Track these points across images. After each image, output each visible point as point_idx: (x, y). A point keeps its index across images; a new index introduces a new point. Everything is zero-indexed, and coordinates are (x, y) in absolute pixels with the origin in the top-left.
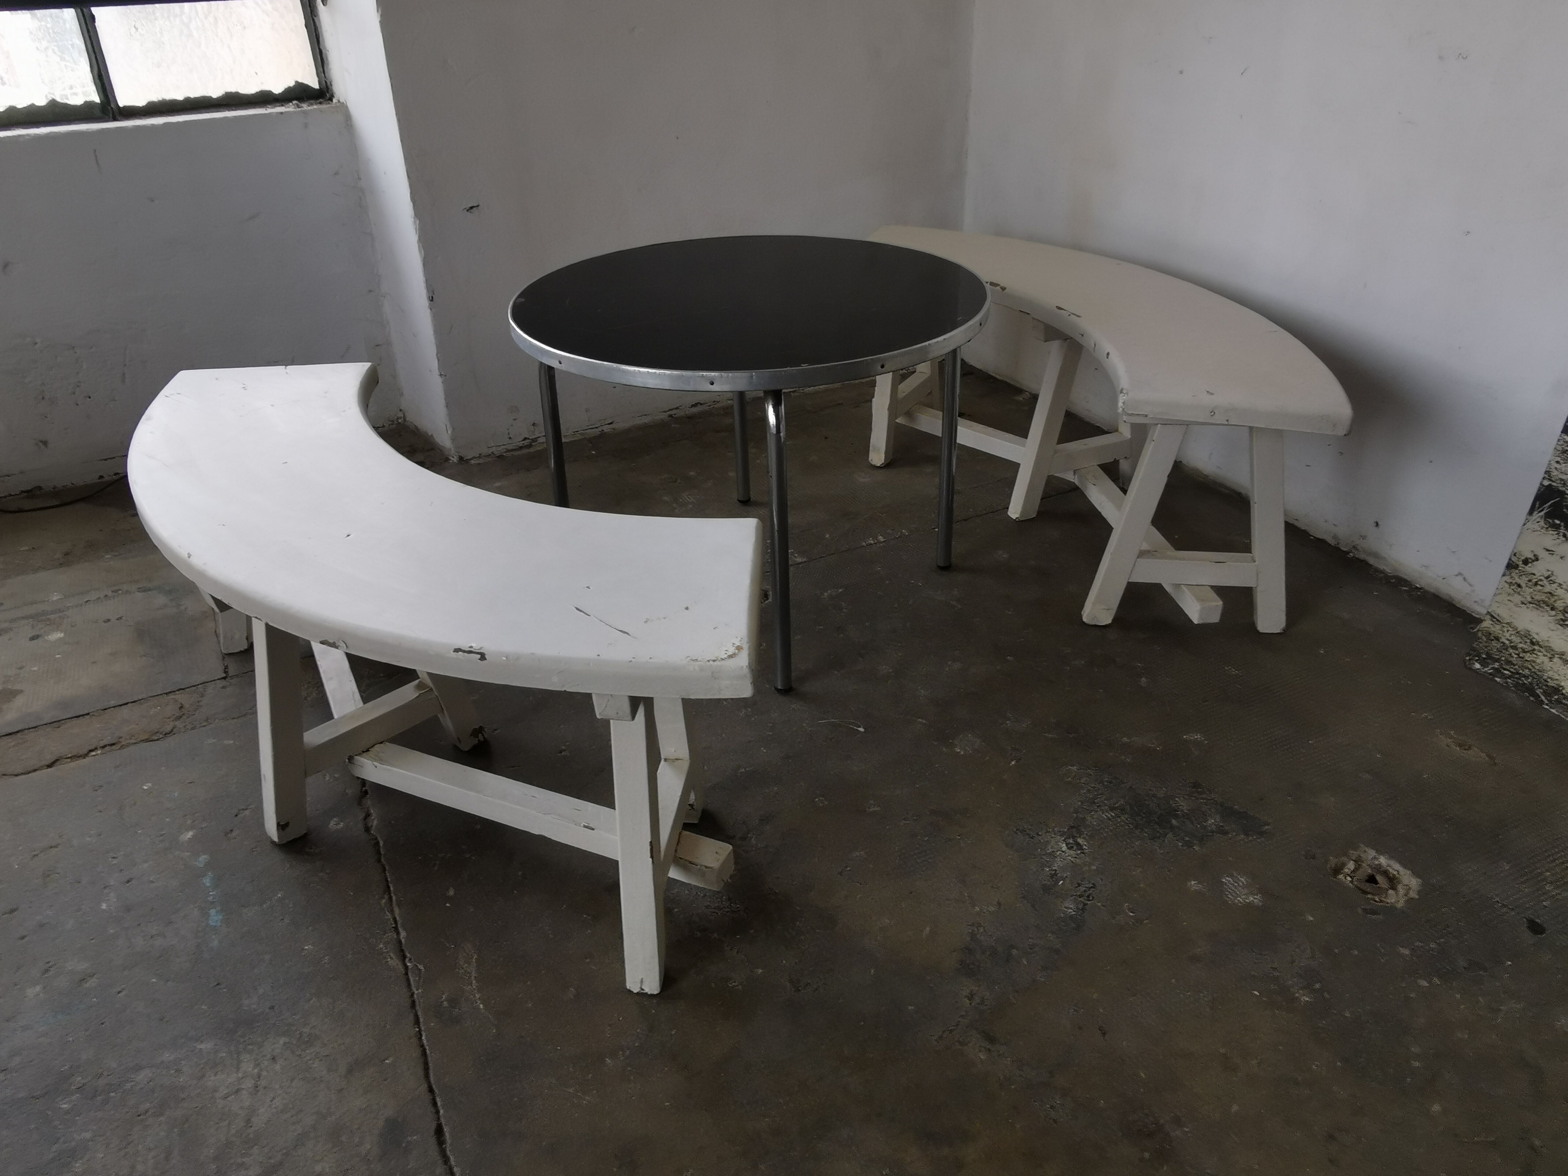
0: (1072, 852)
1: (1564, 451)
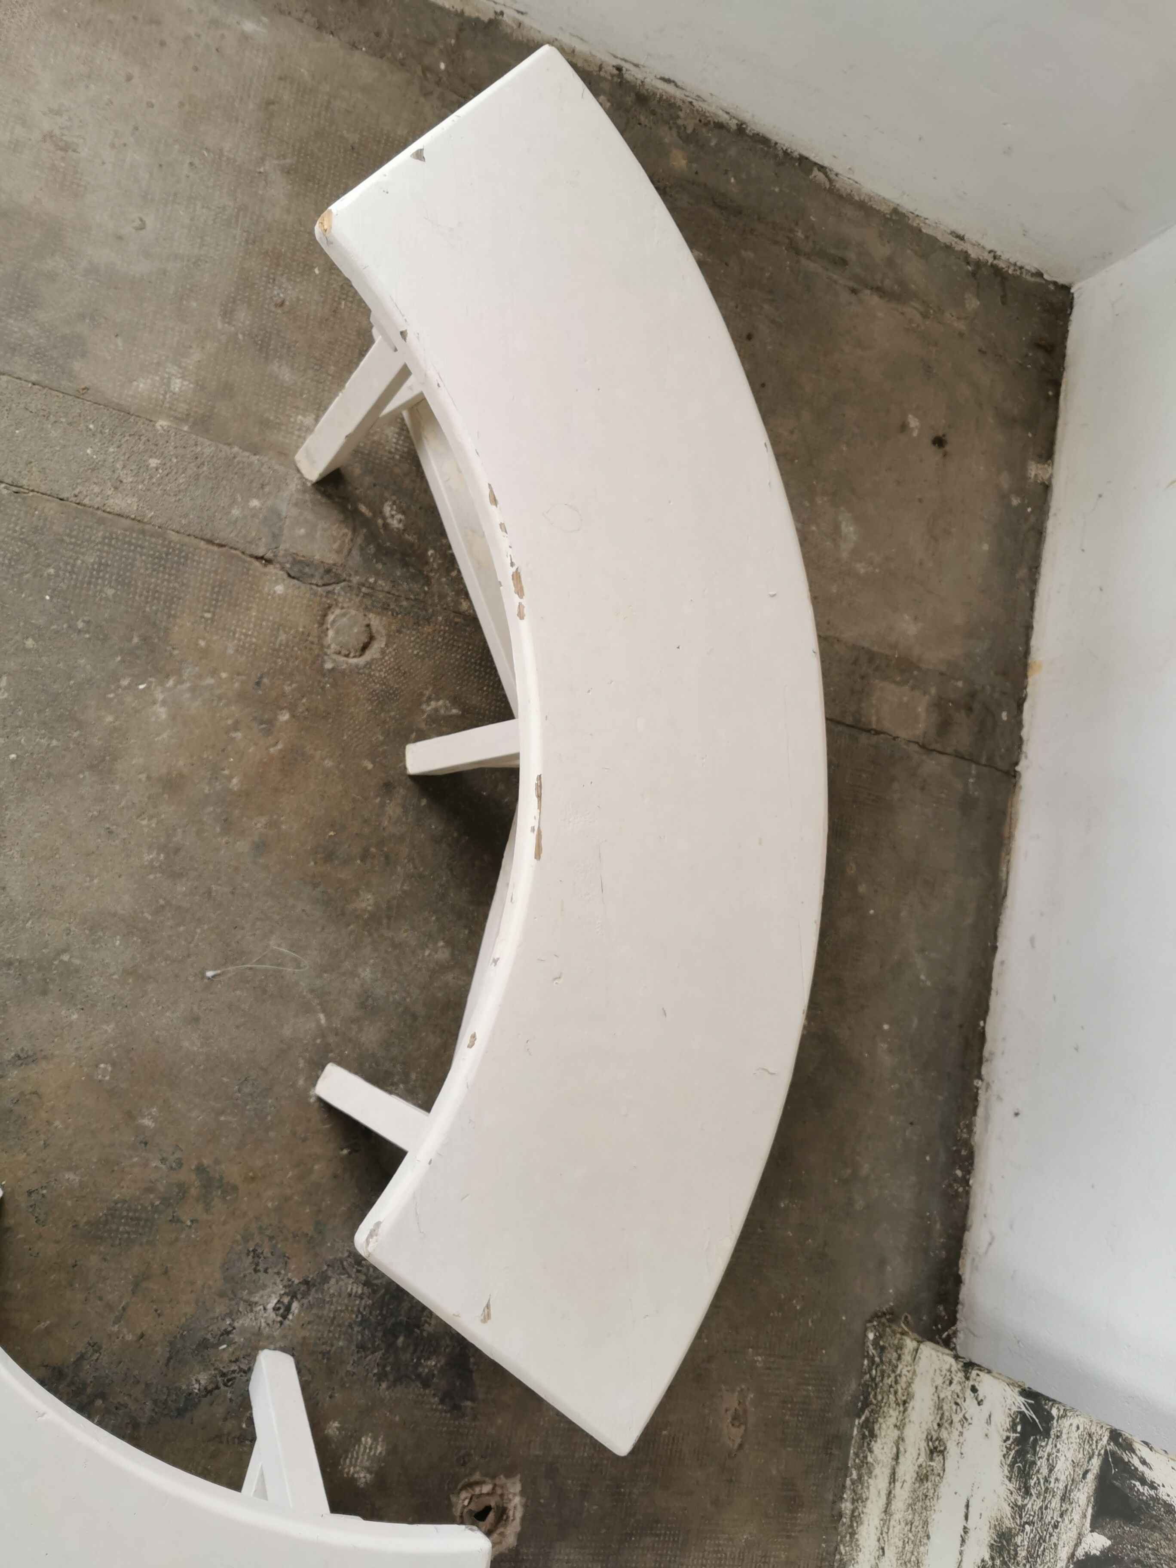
0: (272, 1315)
1: (1090, 1436)
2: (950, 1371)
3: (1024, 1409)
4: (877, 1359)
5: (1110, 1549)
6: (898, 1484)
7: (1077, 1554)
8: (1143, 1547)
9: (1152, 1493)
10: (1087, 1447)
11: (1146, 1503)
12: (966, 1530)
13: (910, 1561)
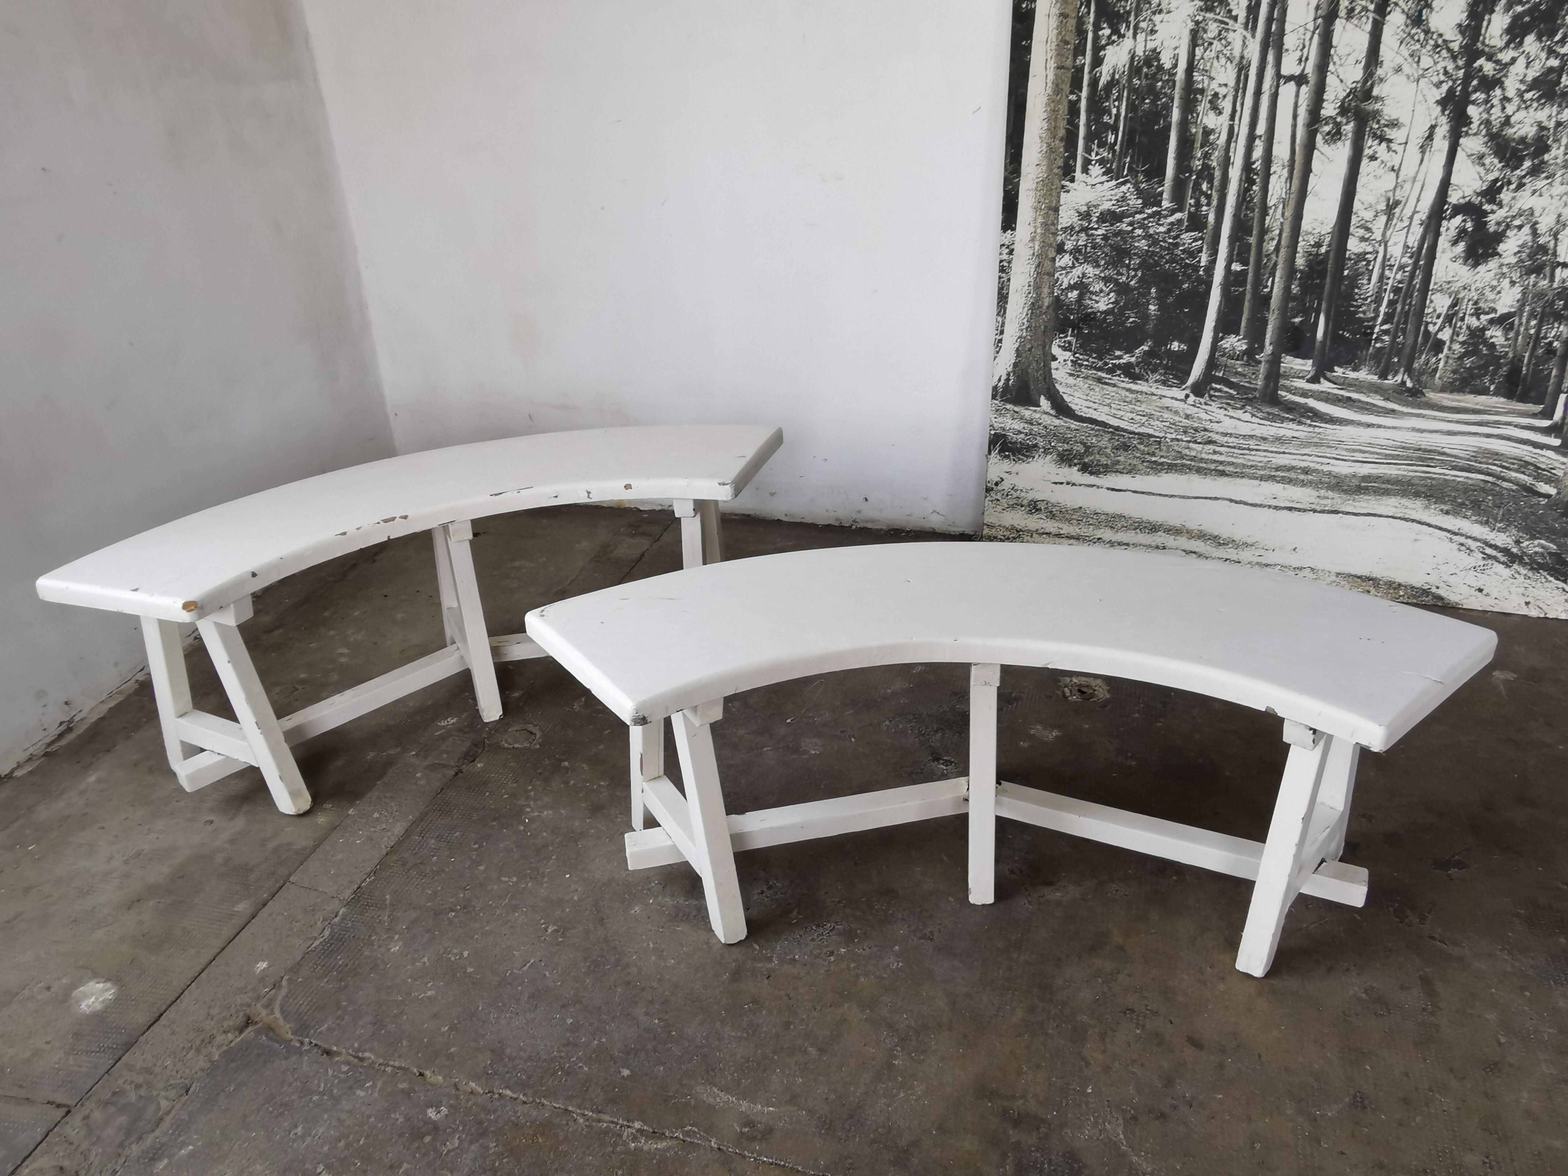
1: (997, 410)
2: (992, 501)
3: (997, 451)
5: (1045, 396)
6: (1062, 532)
7: (1054, 414)
8: (1037, 378)
9: (1012, 374)
10: (1003, 412)
11: (1018, 377)
12: (1068, 483)
13: (1097, 519)
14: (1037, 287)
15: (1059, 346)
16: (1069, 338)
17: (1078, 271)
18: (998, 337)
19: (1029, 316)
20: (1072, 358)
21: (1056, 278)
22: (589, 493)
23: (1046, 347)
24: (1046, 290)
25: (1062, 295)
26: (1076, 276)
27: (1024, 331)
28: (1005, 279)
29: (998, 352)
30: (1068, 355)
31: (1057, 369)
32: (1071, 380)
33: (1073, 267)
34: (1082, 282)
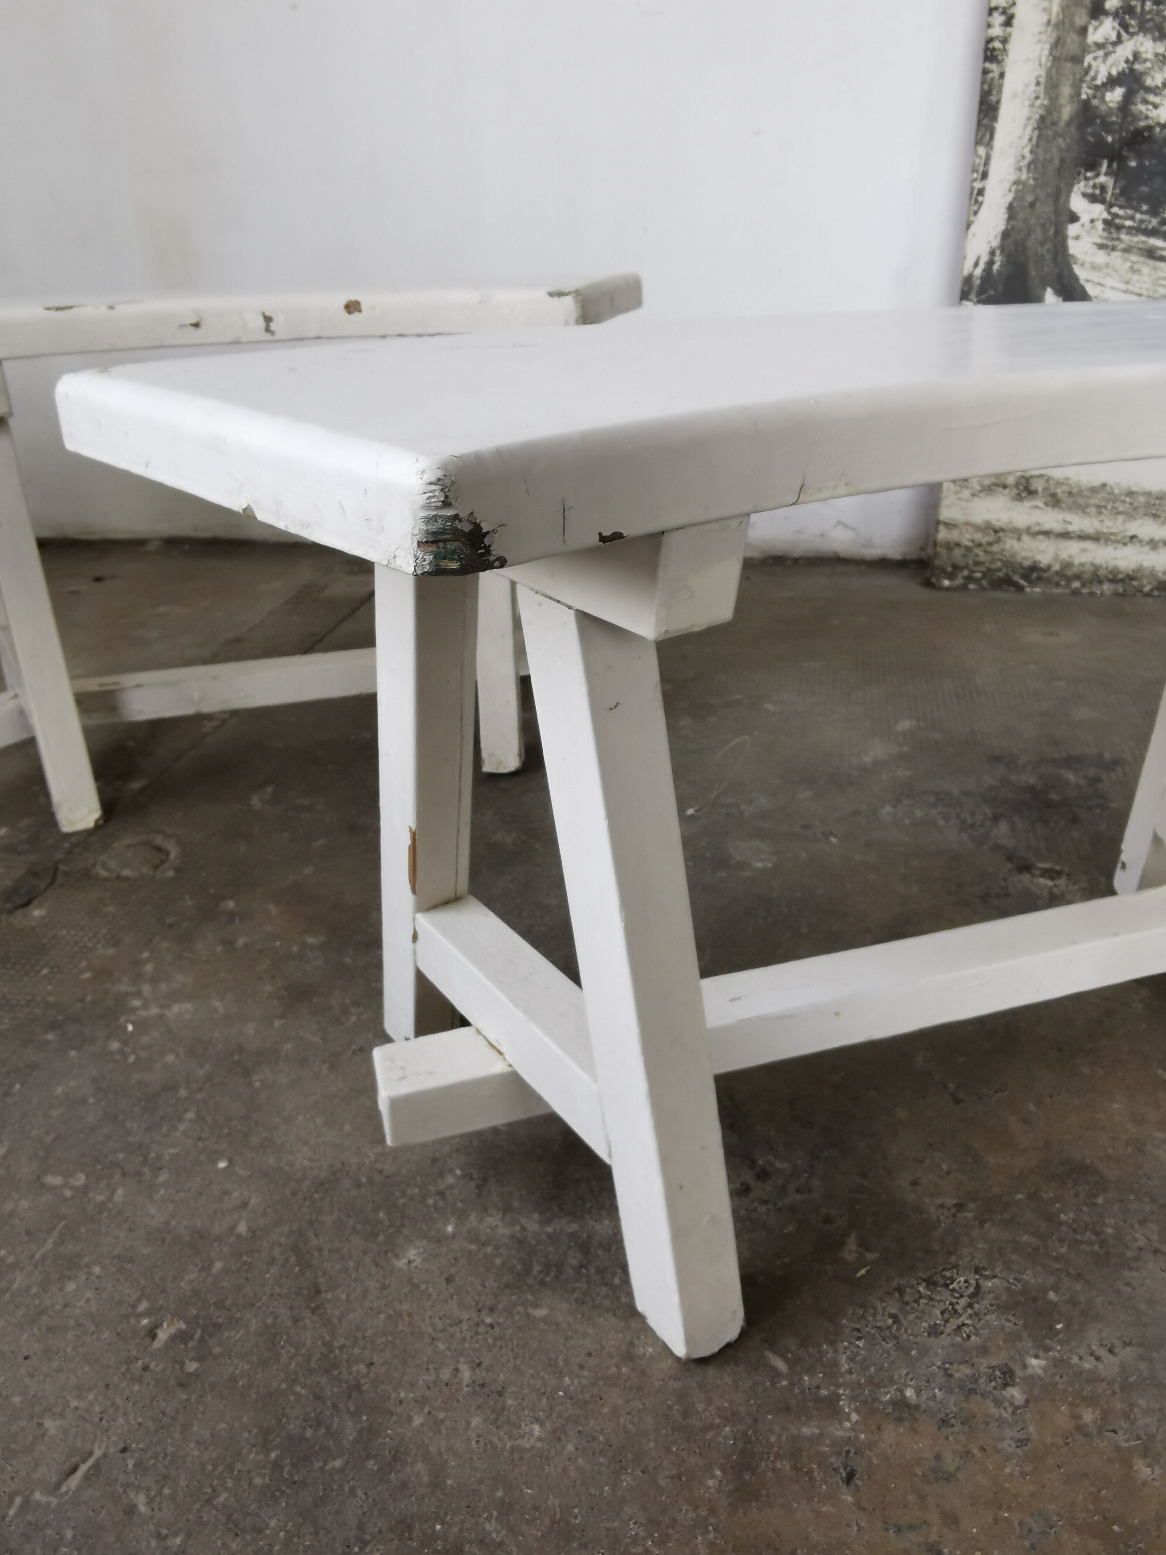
4: (966, 573)
5: (1053, 288)
6: (1070, 528)
8: (1042, 255)
9: (998, 253)
11: (1007, 258)
13: (1131, 504)
14: (1051, 85)
15: (1084, 195)
16: (1102, 179)
17: (1125, 51)
18: (978, 185)
19: (1034, 141)
20: (1105, 215)
21: (1086, 64)
22: (268, 319)
23: (1060, 197)
24: (1066, 90)
25: (1094, 97)
26: (1123, 59)
27: (1024, 171)
28: (996, 74)
29: (976, 213)
30: (1098, 211)
31: (1077, 238)
32: (1101, 257)
33: (1119, 41)
34: (1132, 70)
